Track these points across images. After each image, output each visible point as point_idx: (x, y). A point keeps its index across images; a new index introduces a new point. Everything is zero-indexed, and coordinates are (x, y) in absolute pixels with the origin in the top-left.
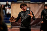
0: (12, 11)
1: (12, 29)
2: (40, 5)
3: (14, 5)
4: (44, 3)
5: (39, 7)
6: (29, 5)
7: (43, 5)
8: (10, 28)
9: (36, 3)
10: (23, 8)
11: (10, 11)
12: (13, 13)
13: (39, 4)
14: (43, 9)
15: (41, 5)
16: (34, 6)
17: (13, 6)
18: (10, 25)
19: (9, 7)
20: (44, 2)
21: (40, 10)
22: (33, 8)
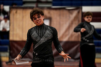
0: (12, 25)
1: (11, 65)
2: (72, 14)
3: (16, 12)
4: (82, 9)
5: (70, 17)
6: (49, 13)
7: (79, 12)
8: (7, 63)
9: (64, 9)
10: (38, 19)
11: (8, 26)
12: (13, 31)
13: (71, 11)
14: (79, 21)
15: (75, 13)
16: (60, 15)
17: (14, 15)
18: (6, 57)
19: (6, 16)
20: (80, 7)
21: (72, 23)
22: (58, 18)
